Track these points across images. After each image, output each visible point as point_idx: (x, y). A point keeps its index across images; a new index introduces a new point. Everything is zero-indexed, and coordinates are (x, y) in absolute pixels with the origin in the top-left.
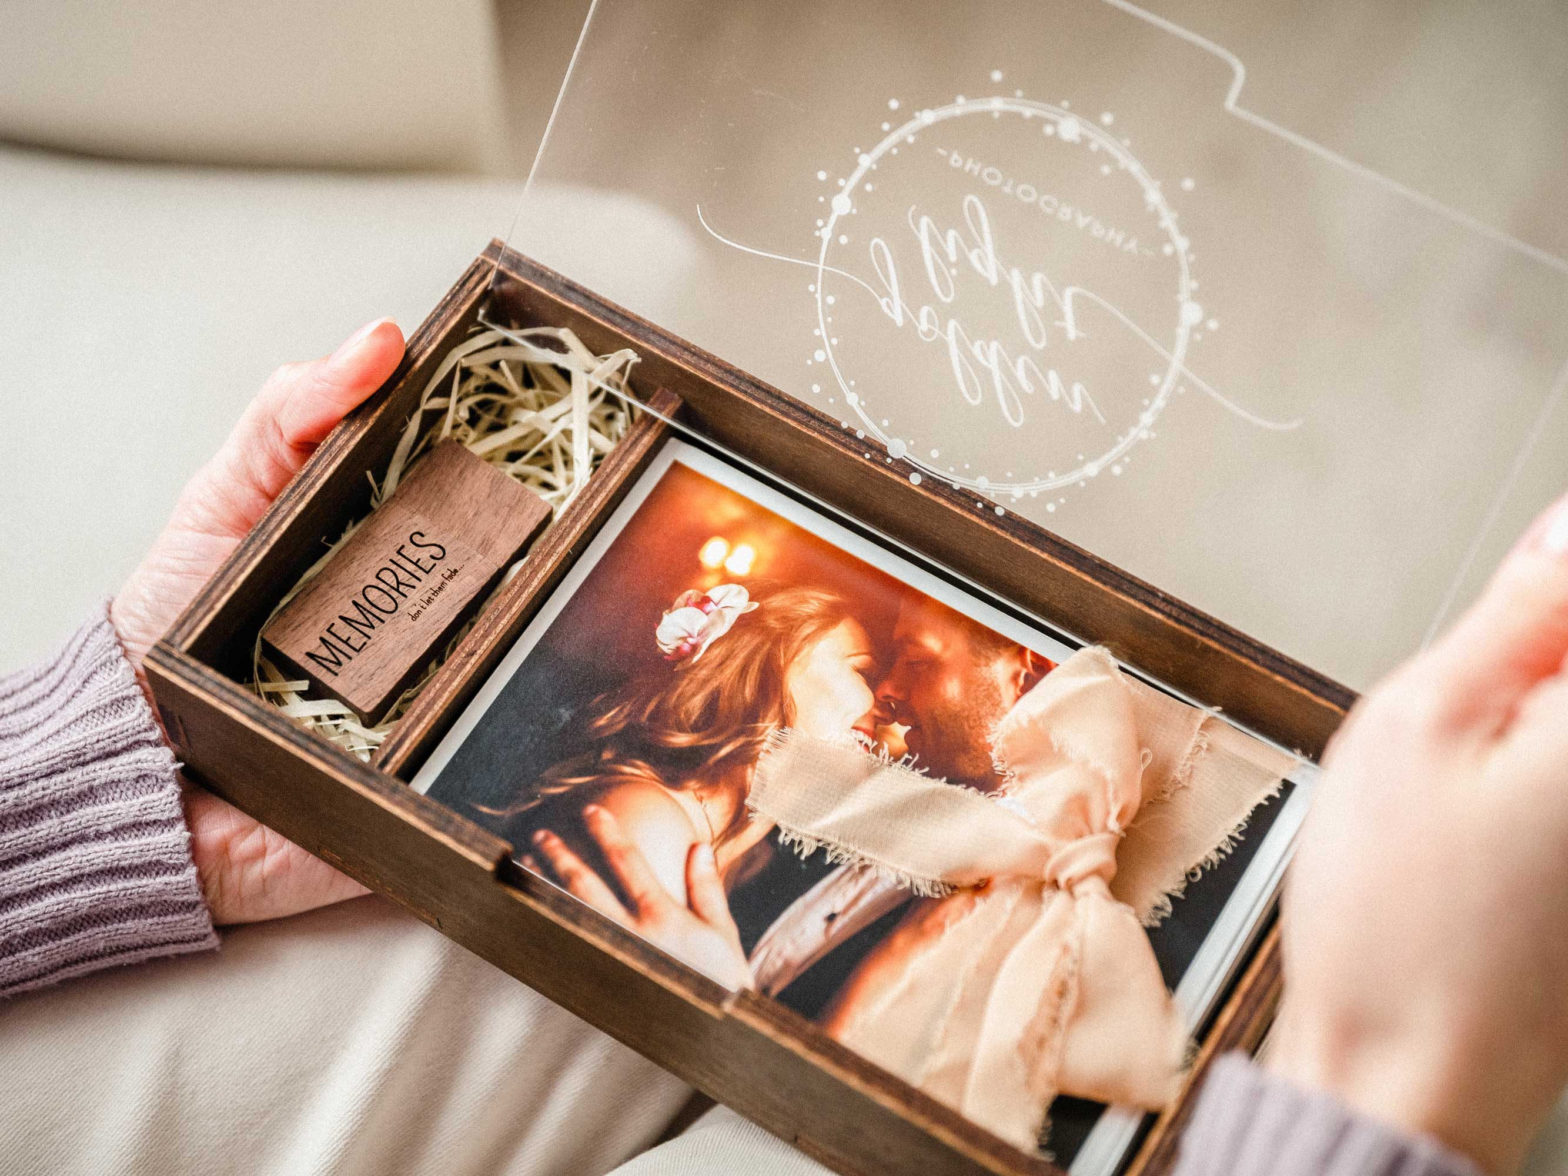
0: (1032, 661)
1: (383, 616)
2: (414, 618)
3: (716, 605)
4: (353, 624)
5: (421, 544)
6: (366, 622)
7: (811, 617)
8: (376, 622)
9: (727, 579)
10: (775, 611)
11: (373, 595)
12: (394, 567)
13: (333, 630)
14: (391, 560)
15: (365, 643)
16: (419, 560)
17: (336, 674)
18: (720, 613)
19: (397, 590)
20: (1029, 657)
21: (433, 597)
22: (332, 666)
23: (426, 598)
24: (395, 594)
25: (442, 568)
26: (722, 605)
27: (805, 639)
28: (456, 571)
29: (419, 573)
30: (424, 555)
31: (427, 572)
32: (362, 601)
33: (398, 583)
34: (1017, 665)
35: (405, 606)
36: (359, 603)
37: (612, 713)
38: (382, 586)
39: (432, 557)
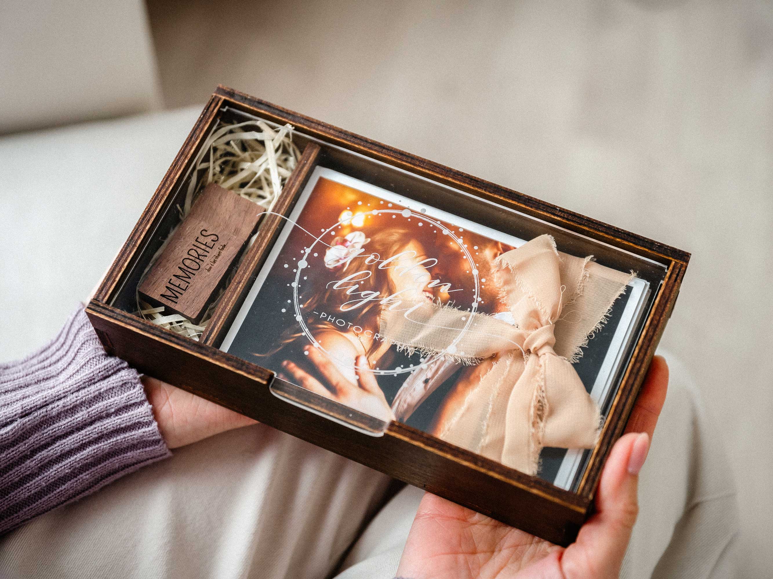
0: (502, 247)
1: (194, 272)
2: (209, 270)
3: (350, 242)
4: (180, 278)
5: (206, 235)
6: (186, 276)
7: (395, 242)
8: (191, 275)
9: (353, 229)
10: (378, 241)
11: (187, 262)
12: (195, 248)
13: (171, 282)
14: (193, 245)
15: (187, 286)
16: (206, 243)
17: (176, 303)
18: (353, 246)
19: (199, 259)
20: (500, 246)
21: (216, 259)
22: (173, 299)
23: (212, 260)
24: (198, 261)
25: (218, 246)
26: (353, 242)
27: (394, 253)
28: (225, 246)
29: (208, 249)
30: (209, 240)
31: (211, 248)
33: (199, 255)
34: (495, 250)
35: (203, 265)
36: (182, 267)
37: (310, 301)
38: (191, 257)
39: (213, 240)
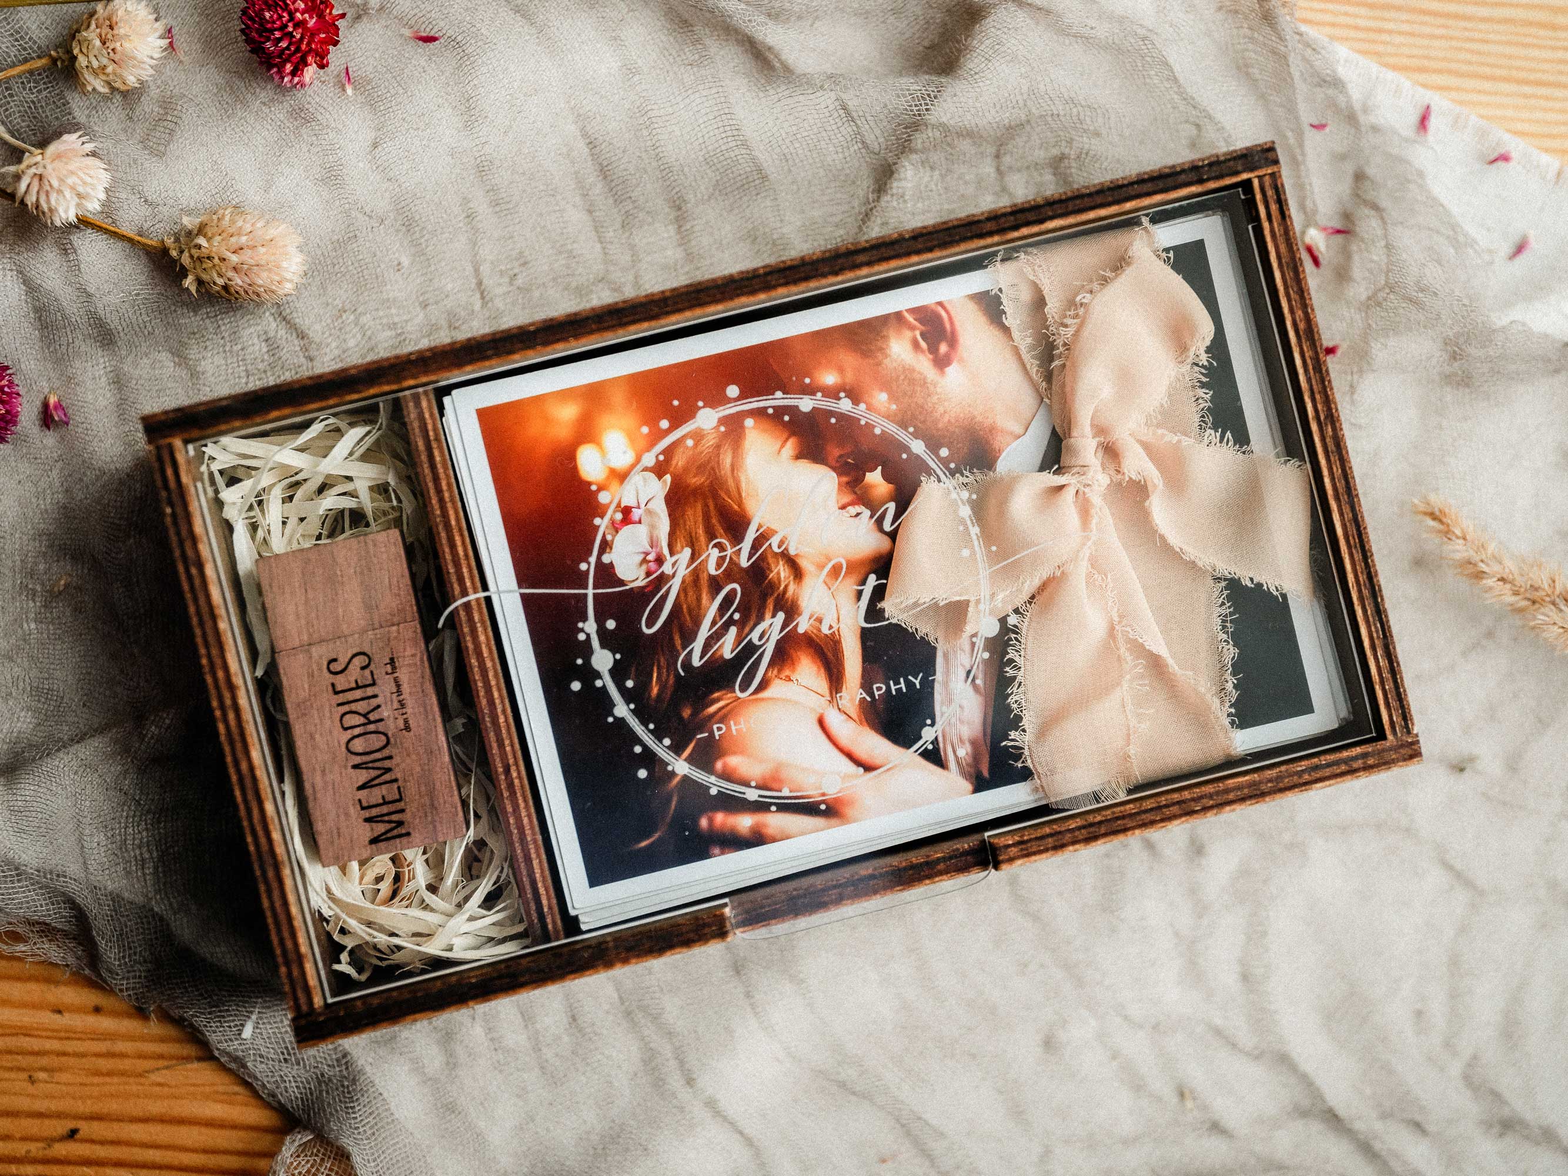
0: (915, 320)
1: (386, 753)
2: (407, 728)
3: (639, 507)
4: (374, 783)
5: (343, 666)
6: (379, 772)
7: (718, 447)
8: (387, 764)
9: (621, 476)
10: (686, 469)
11: (358, 745)
12: (346, 708)
13: (365, 804)
14: (339, 705)
15: (399, 788)
16: (356, 682)
17: (408, 834)
18: (649, 512)
19: (370, 722)
20: (910, 318)
21: (401, 698)
22: (395, 832)
23: (396, 705)
24: (372, 727)
25: (380, 670)
26: (642, 505)
27: (733, 470)
28: (392, 660)
29: (370, 691)
30: (354, 672)
31: (374, 684)
32: (358, 760)
33: (365, 716)
34: (908, 334)
35: (391, 726)
36: (356, 762)
37: (655, 675)
38: (357, 731)
39: (363, 668)
